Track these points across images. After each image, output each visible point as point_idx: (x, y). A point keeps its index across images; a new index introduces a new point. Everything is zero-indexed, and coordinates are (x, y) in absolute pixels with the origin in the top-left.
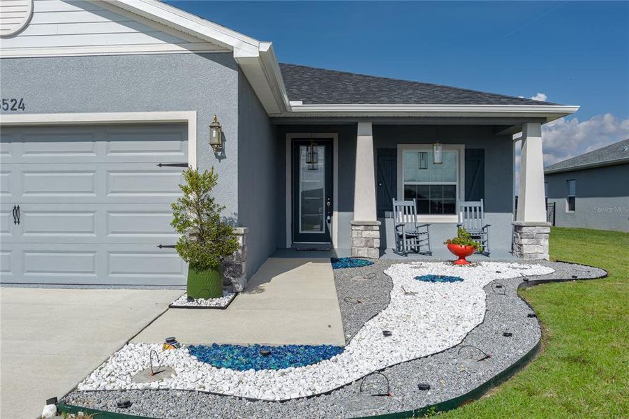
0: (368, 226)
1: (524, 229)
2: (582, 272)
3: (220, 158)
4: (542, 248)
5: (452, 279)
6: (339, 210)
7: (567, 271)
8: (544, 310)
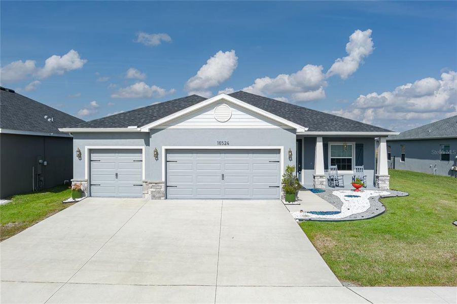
0: (321, 177)
1: (380, 178)
2: (400, 193)
3: (291, 160)
4: (386, 185)
5: (357, 197)
6: (305, 169)
7: (395, 193)
8: (386, 204)
